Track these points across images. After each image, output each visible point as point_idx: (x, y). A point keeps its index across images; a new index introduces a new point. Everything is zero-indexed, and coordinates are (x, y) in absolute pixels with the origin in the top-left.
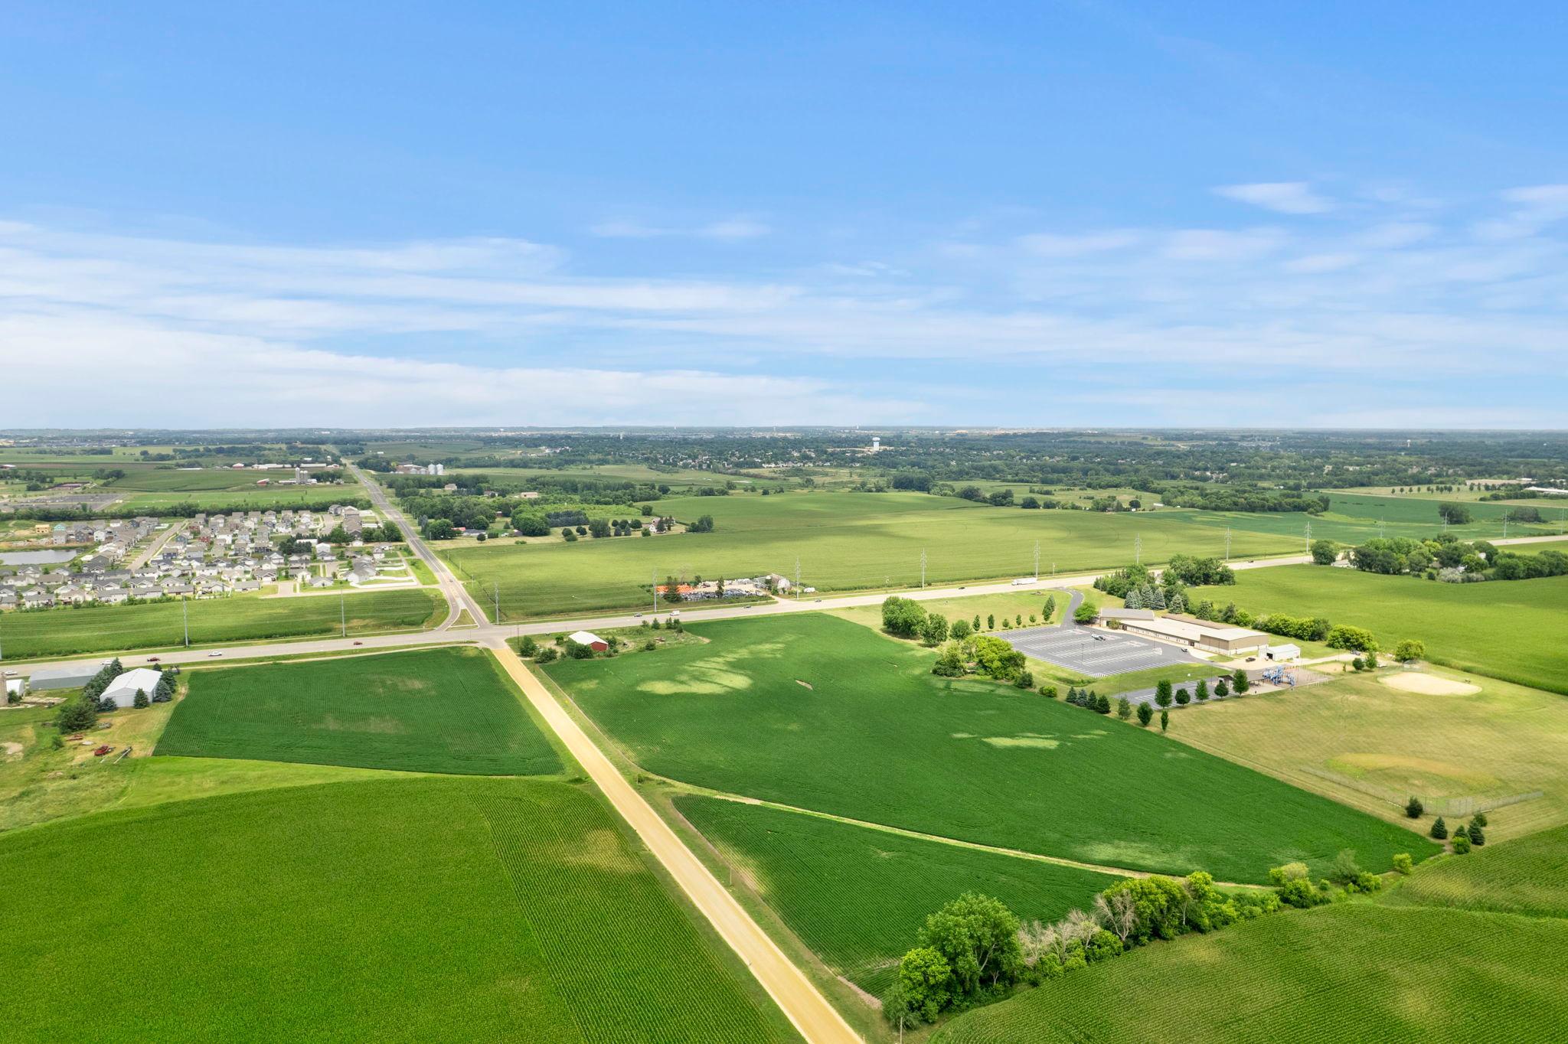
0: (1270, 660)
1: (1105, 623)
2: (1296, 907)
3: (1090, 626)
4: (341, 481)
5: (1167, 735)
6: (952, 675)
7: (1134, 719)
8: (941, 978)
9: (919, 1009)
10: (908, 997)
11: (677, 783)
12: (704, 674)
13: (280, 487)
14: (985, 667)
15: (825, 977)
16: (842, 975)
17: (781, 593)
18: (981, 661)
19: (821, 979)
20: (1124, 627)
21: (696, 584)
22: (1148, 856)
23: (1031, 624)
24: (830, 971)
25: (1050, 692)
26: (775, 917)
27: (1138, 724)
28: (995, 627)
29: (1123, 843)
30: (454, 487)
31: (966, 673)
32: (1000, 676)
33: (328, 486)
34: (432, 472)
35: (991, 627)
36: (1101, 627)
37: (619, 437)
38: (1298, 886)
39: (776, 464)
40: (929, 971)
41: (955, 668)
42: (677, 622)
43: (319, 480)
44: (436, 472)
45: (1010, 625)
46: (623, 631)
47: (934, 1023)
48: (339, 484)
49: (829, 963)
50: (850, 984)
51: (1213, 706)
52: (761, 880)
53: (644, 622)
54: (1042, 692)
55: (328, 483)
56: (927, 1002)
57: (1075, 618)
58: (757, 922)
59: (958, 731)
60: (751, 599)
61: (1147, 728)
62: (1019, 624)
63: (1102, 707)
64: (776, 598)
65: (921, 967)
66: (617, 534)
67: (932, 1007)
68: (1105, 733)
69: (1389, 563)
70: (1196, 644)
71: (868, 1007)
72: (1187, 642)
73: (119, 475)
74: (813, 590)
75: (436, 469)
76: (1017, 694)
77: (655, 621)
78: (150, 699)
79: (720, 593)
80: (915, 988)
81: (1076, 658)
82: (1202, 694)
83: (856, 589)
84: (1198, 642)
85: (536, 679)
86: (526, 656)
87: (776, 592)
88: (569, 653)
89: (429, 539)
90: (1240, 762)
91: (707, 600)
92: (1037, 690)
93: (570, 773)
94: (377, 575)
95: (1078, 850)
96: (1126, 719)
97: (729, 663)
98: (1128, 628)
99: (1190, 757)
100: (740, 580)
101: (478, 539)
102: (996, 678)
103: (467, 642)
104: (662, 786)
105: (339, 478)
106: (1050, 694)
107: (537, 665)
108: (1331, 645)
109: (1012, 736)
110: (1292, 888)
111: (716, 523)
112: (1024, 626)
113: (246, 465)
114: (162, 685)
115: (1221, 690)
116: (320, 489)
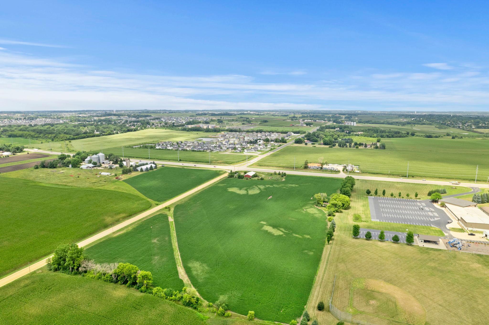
1: (440, 203)
3: (433, 203)
4: (312, 126)
6: (317, 206)
17: (345, 170)
18: (329, 203)
20: (446, 207)
23: (407, 197)
30: (338, 129)
31: (322, 206)
34: (352, 124)
36: (438, 205)
37: (451, 115)
42: (285, 173)
43: (307, 125)
44: (354, 124)
45: (394, 195)
48: (311, 126)
53: (275, 172)
60: (332, 171)
64: (341, 172)
73: (266, 121)
74: (359, 171)
75: (354, 123)
77: (279, 172)
78: (144, 170)
82: (382, 237)
84: (460, 220)
88: (238, 176)
89: (294, 143)
95: (191, 261)
105: (312, 125)
109: (275, 228)
112: (403, 197)
113: (303, 120)
114: (147, 168)
115: (396, 240)
116: (306, 128)
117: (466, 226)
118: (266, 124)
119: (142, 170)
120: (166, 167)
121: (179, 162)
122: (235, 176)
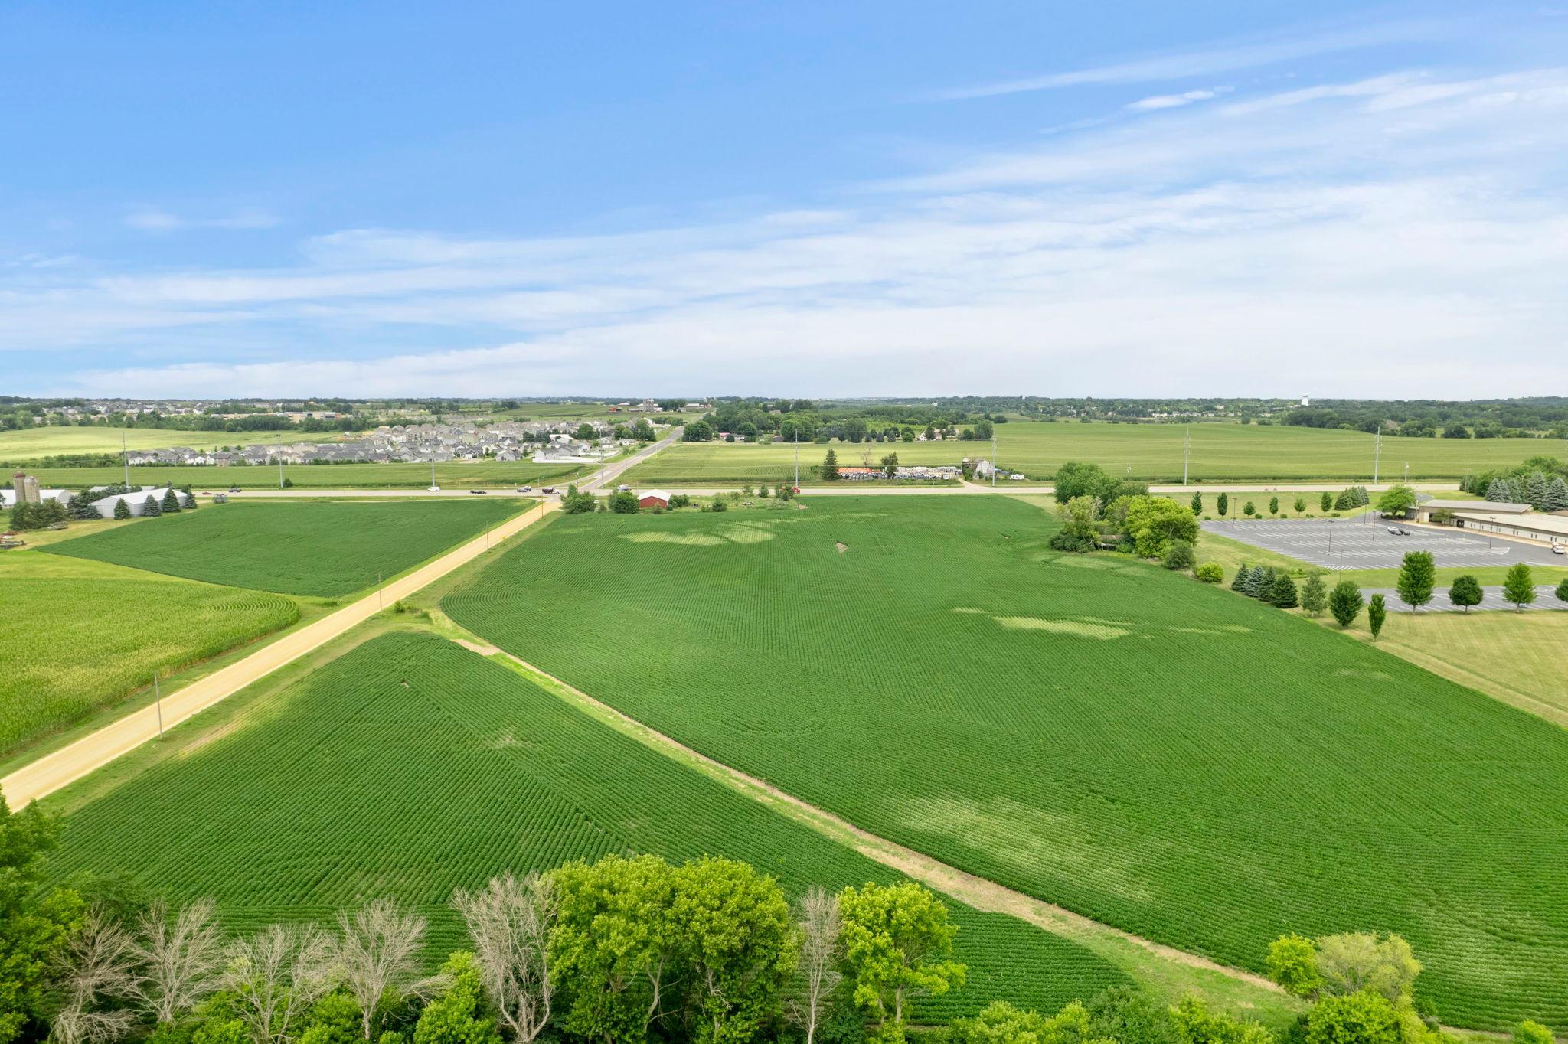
1: (1426, 515)
3: (1400, 522)
4: (683, 410)
5: (1380, 645)
6: (1074, 549)
7: (1328, 618)
14: (1131, 540)
17: (975, 477)
18: (1126, 531)
20: (1460, 523)
23: (1296, 513)
25: (1213, 574)
27: (1333, 626)
28: (1229, 512)
31: (1097, 547)
32: (1144, 552)
35: (1222, 512)
36: (1419, 523)
41: (1081, 538)
43: (665, 409)
45: (1258, 512)
51: (1542, 617)
54: (1201, 574)
55: (671, 411)
57: (1379, 513)
59: (972, 606)
60: (935, 481)
61: (1346, 632)
62: (1274, 511)
63: (1280, 595)
64: (964, 482)
66: (880, 440)
68: (1246, 630)
74: (1022, 477)
78: (134, 511)
79: (892, 474)
82: (1519, 593)
86: (564, 508)
87: (968, 478)
88: (610, 506)
89: (682, 440)
91: (874, 480)
92: (1189, 572)
94: (572, 456)
96: (1316, 617)
98: (1467, 524)
101: (727, 440)
102: (1137, 555)
106: (1212, 577)
112: (1284, 516)
114: (151, 501)
119: (122, 511)
120: (238, 504)
121: (282, 489)
122: (597, 509)
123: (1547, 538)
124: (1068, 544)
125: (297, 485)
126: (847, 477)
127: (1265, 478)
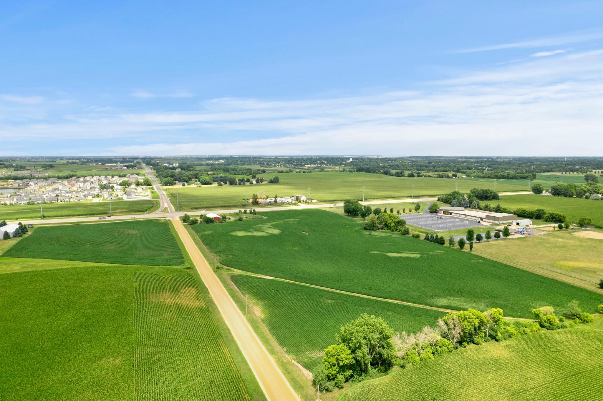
0: (518, 226)
1: (442, 212)
2: (548, 329)
3: (436, 214)
4: (136, 168)
5: (472, 253)
6: (372, 230)
7: (457, 246)
8: (346, 362)
9: (333, 379)
10: (326, 372)
11: (235, 270)
12: (261, 229)
13: (112, 170)
14: (387, 226)
15: (285, 361)
16: (294, 359)
17: (302, 202)
18: (386, 224)
19: (283, 361)
20: (451, 214)
21: (266, 199)
22: (465, 304)
23: (409, 212)
24: (289, 358)
25: (417, 236)
26: (265, 329)
27: (458, 249)
28: (393, 212)
29: (452, 298)
30: (180, 170)
31: (379, 229)
32: (394, 230)
33: (131, 170)
35: (391, 212)
36: (441, 214)
37: (251, 157)
38: (549, 318)
39: (311, 165)
40: (339, 357)
41: (374, 226)
42: (254, 211)
43: (127, 168)
45: (400, 212)
46: (230, 214)
47: (342, 388)
48: (135, 169)
49: (288, 352)
50: (298, 365)
51: (493, 242)
52: (263, 312)
53: (240, 211)
54: (413, 236)
55: (131, 169)
56: (338, 375)
57: (429, 211)
58: (255, 331)
59: (373, 251)
60: (289, 204)
61: (463, 250)
62: (404, 212)
63: (441, 241)
64: (300, 204)
65: (335, 355)
66: (240, 184)
67: (341, 378)
68: (443, 252)
69: (567, 193)
70: (484, 220)
71: (306, 378)
72: (480, 219)
73: (51, 167)
74: (316, 201)
76: (403, 236)
77: (245, 211)
78: (11, 236)
79: (276, 202)
80: (331, 367)
81: (429, 224)
82: (488, 237)
83: (334, 201)
85: (186, 231)
86: (185, 222)
87: (300, 202)
88: (204, 221)
89: (162, 185)
90: (509, 264)
91: (270, 204)
92: (411, 235)
93: (187, 265)
94: (136, 196)
95: (429, 300)
96: (452, 247)
97: (273, 225)
98: (453, 214)
99: (484, 262)
100: (285, 198)
101: (183, 185)
102: (392, 231)
103: (162, 218)
104: (228, 271)
106: (417, 237)
107: (189, 226)
108: (546, 221)
109: (398, 252)
110: (546, 319)
111: (280, 181)
112: (407, 214)
113: (103, 164)
115: (497, 236)
116: (128, 171)
117: (498, 221)
118: (52, 169)
120: (39, 228)
121: (43, 219)
122: (199, 222)
123: (474, 218)
124: (371, 229)
125: (47, 217)
126: (261, 203)
127: (384, 198)
